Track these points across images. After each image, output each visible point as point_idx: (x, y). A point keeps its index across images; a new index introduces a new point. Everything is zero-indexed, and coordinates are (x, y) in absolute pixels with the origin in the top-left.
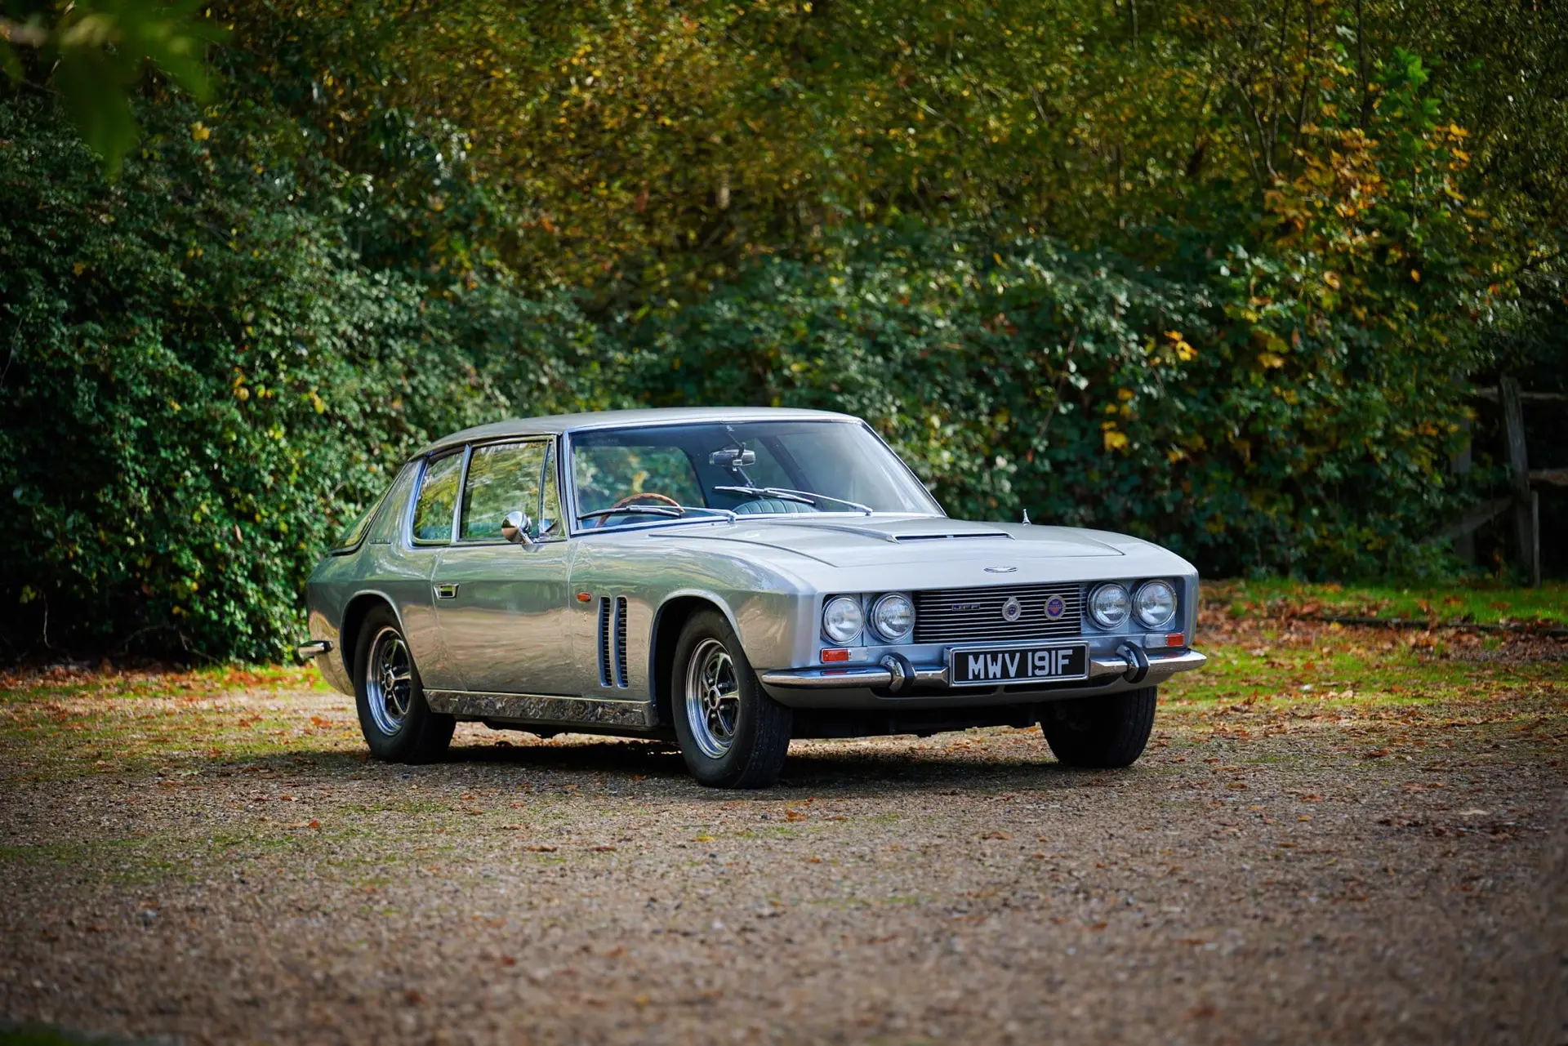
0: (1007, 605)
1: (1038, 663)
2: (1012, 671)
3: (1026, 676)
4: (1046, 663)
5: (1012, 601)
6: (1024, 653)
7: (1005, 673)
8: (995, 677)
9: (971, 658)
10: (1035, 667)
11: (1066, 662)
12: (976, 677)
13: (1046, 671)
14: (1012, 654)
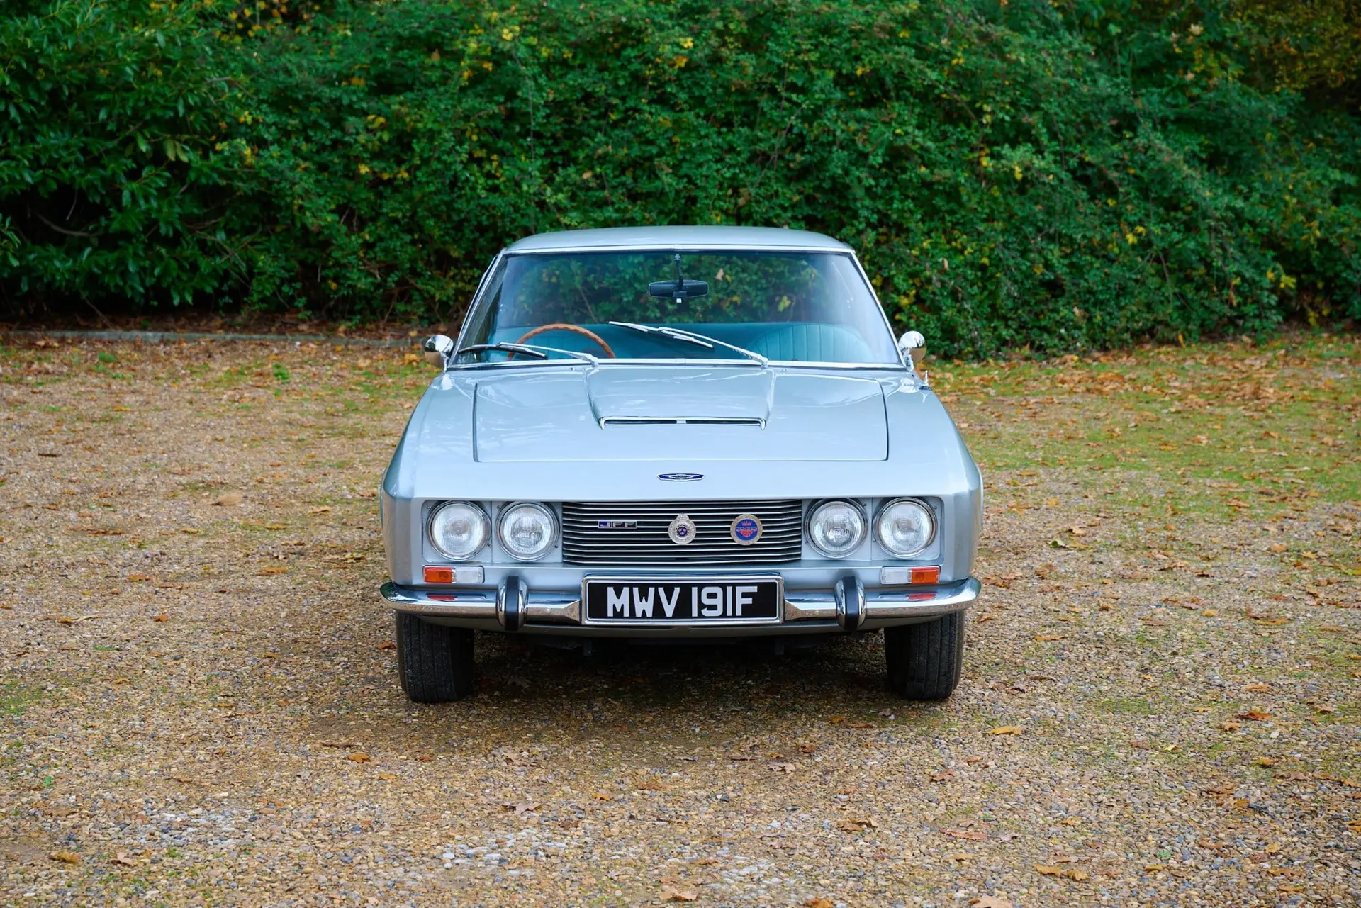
0: (675, 524)
1: (706, 601)
2: (669, 609)
3: (689, 616)
4: (719, 602)
5: (683, 519)
6: (686, 589)
7: (659, 611)
8: (644, 615)
9: (611, 591)
10: (701, 606)
11: (749, 601)
12: (618, 615)
13: (719, 612)
14: (669, 589)
